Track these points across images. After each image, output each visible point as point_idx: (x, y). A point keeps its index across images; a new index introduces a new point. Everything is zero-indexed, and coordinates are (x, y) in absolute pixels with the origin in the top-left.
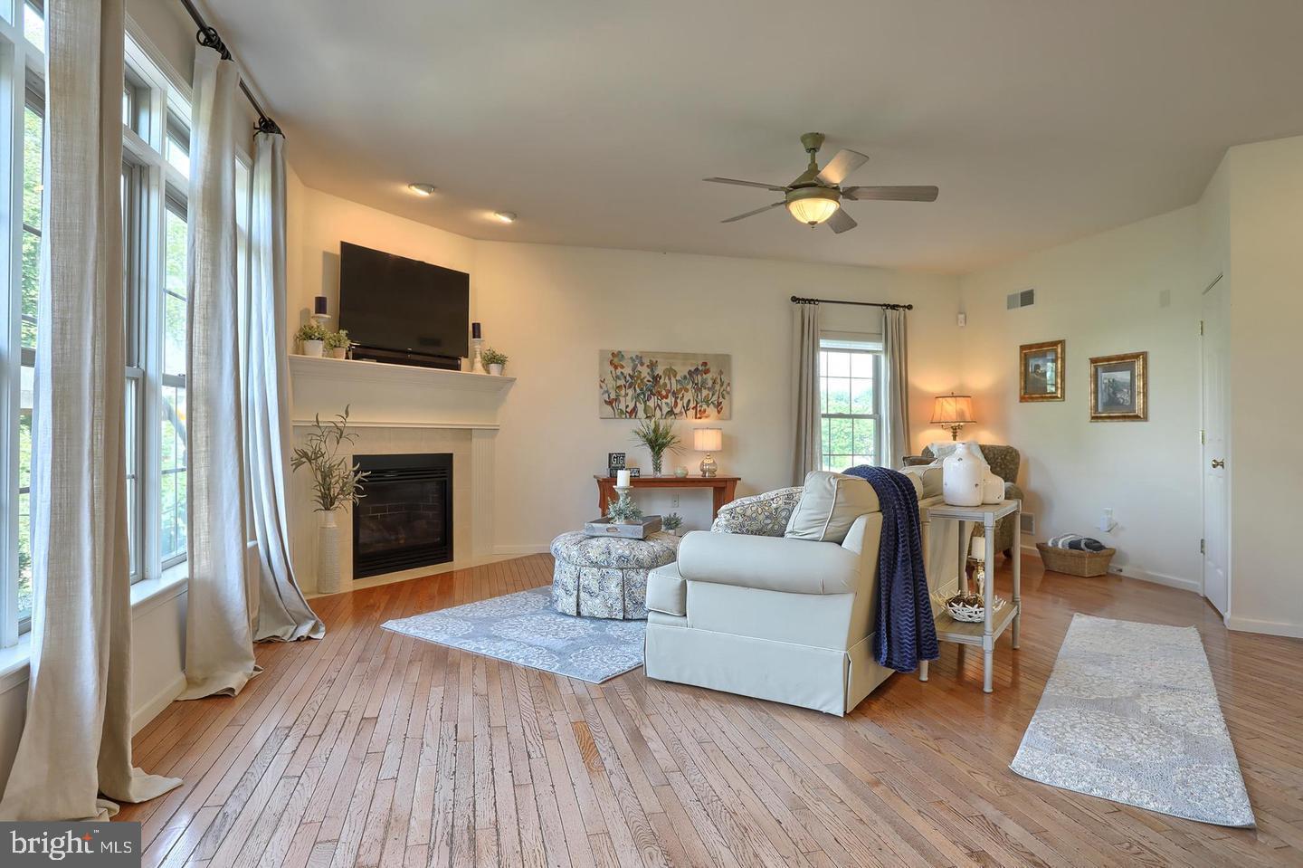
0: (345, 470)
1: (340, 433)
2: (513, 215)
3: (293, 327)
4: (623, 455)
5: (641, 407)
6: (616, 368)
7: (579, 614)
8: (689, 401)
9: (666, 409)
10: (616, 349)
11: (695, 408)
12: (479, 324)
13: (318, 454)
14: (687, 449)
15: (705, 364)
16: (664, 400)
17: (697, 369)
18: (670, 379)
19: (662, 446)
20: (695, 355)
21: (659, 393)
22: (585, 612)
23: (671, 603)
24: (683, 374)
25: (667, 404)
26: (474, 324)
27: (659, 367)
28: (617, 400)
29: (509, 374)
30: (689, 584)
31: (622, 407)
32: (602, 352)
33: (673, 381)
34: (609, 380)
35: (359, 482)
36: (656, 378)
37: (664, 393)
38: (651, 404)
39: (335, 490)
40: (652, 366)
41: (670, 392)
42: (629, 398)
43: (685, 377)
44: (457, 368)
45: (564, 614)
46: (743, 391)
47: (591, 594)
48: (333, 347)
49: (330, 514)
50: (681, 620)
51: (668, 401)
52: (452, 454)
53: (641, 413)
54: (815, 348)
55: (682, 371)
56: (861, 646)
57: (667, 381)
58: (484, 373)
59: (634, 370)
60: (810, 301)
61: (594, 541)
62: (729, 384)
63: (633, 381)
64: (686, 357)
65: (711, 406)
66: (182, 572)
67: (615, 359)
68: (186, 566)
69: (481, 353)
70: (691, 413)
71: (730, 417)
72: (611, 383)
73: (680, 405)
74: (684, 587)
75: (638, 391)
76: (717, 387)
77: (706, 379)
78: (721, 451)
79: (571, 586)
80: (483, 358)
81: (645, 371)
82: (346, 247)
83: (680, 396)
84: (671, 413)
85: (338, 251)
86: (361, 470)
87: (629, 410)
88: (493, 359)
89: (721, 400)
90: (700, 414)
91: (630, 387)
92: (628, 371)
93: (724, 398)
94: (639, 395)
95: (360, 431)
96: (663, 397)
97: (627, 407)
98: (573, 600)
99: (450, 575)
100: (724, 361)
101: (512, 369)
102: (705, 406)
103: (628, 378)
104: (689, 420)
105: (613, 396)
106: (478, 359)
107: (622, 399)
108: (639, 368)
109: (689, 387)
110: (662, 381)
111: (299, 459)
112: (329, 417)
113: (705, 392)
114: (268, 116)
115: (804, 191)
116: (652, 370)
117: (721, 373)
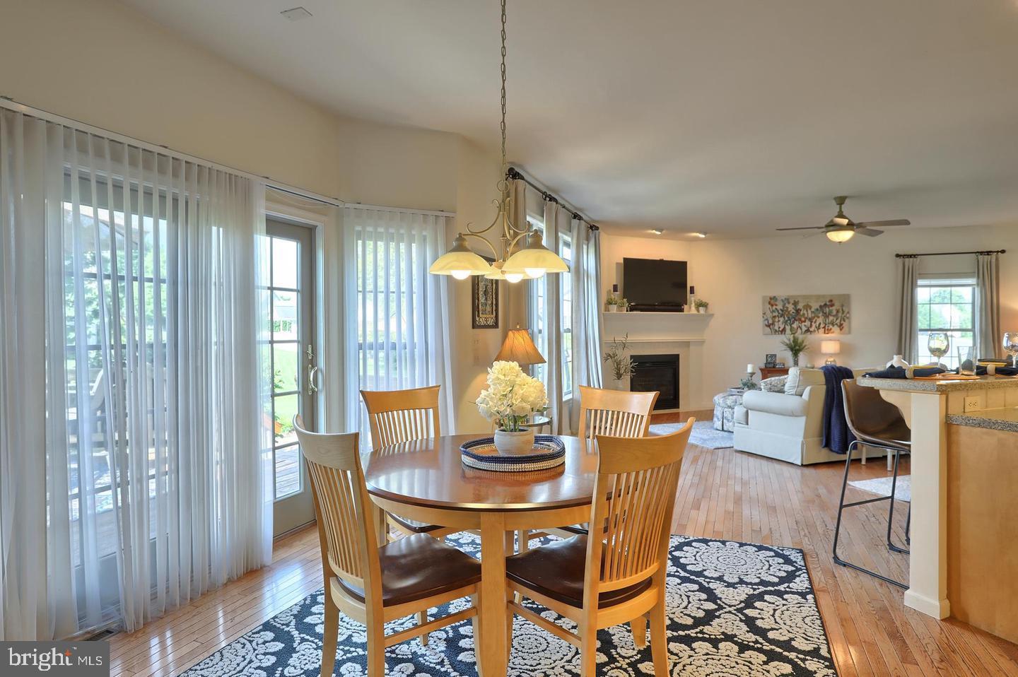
0: (627, 362)
1: (624, 345)
2: (705, 233)
3: (604, 299)
4: (775, 355)
5: (788, 328)
6: (772, 306)
7: (723, 430)
8: (820, 324)
9: (804, 329)
10: (772, 295)
11: (824, 327)
12: (693, 287)
13: (615, 355)
14: (816, 352)
15: (831, 301)
16: (803, 324)
17: (825, 305)
18: (807, 311)
19: (799, 350)
20: (824, 296)
21: (800, 320)
22: (725, 429)
23: (743, 419)
24: (816, 308)
25: (805, 325)
26: (691, 287)
27: (800, 304)
28: (773, 324)
29: (710, 312)
30: (749, 411)
31: (776, 328)
32: (764, 297)
33: (809, 312)
34: (768, 312)
35: (633, 367)
36: (798, 311)
37: (803, 319)
38: (795, 326)
39: (622, 371)
40: (795, 304)
41: (806, 318)
42: (780, 323)
43: (817, 310)
44: (682, 310)
45: (717, 429)
46: (858, 315)
47: (728, 420)
48: (621, 306)
49: (620, 381)
50: (746, 426)
51: (806, 324)
52: (678, 355)
53: (788, 331)
54: (913, 286)
55: (815, 306)
56: (815, 440)
57: (805, 312)
58: (695, 312)
59: (783, 307)
60: (910, 256)
61: (731, 397)
62: (848, 313)
63: (783, 312)
64: (818, 297)
65: (836, 326)
66: (570, 396)
67: (772, 301)
68: (571, 394)
69: (695, 302)
70: (822, 330)
71: (849, 332)
72: (769, 315)
73: (814, 325)
74: (747, 412)
75: (786, 319)
76: (840, 314)
77: (832, 310)
78: (839, 354)
79: (720, 417)
80: (696, 304)
81: (791, 307)
82: (626, 260)
83: (814, 320)
84: (808, 331)
85: (622, 261)
86: (634, 362)
87: (780, 329)
88: (701, 305)
89: (842, 322)
90: (827, 331)
91: (781, 316)
92: (780, 307)
93: (844, 321)
94: (787, 321)
95: (634, 344)
96: (802, 322)
97: (779, 328)
98: (721, 422)
99: (678, 413)
100: (846, 299)
101: (711, 310)
102: (831, 327)
103: (780, 311)
104: (821, 335)
105: (771, 322)
106: (693, 304)
107: (776, 324)
108: (787, 305)
109: (820, 315)
110: (802, 313)
111: (607, 357)
112: (620, 339)
113: (831, 318)
114: (592, 224)
115: (831, 228)
116: (795, 306)
117: (842, 306)
